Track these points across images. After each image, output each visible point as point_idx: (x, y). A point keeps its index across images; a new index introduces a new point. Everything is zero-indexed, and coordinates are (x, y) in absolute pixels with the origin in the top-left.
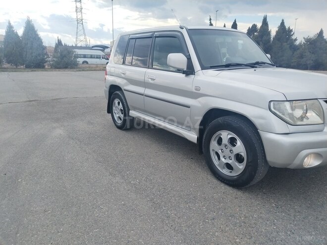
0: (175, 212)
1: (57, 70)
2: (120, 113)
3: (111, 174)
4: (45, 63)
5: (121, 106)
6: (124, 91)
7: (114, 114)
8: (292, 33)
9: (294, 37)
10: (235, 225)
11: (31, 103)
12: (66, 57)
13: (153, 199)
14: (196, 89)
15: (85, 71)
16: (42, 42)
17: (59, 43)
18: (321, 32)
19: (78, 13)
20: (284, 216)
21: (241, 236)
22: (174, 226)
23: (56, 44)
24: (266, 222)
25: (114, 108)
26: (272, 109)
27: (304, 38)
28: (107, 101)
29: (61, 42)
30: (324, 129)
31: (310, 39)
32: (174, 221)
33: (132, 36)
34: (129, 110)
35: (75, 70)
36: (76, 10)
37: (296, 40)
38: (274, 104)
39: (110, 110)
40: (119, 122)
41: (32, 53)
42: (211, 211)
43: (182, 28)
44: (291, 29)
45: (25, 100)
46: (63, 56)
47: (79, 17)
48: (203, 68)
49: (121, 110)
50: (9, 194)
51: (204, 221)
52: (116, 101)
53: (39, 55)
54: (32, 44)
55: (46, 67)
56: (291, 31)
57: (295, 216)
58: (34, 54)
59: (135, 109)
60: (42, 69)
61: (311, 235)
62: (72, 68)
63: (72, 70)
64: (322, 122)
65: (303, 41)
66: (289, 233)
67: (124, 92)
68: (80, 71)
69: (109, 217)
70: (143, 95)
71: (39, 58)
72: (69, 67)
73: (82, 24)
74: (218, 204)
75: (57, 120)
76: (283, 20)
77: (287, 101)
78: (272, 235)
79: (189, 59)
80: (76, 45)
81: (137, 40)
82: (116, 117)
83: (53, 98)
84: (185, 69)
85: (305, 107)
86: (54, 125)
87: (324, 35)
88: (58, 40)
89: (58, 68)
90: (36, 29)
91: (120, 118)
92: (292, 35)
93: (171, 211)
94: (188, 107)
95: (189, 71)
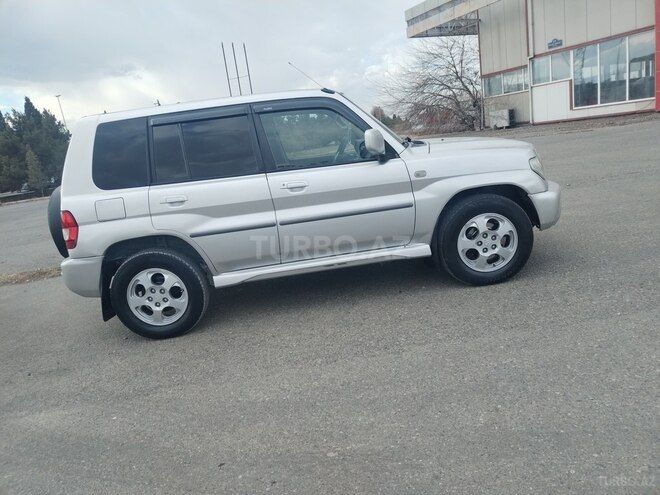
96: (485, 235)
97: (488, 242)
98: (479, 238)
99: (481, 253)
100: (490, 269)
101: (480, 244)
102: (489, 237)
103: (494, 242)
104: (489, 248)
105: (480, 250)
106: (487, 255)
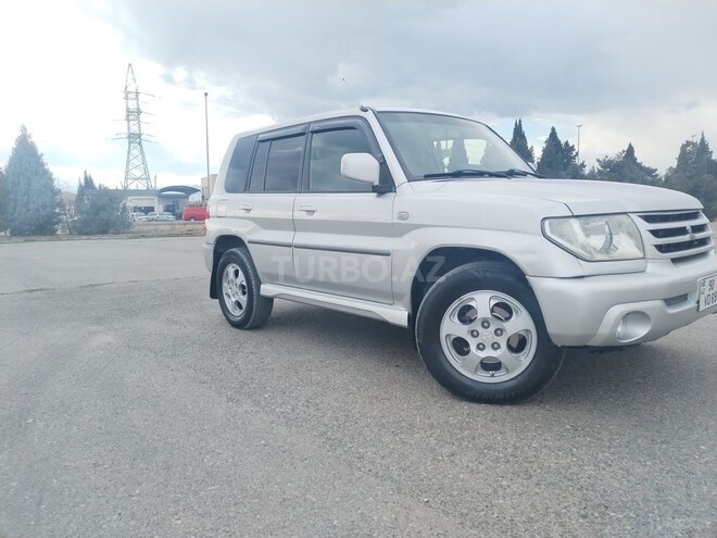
0: (374, 450)
1: (84, 237)
2: (240, 292)
3: (230, 400)
4: (57, 223)
5: (241, 278)
6: (248, 245)
7: (226, 297)
8: (574, 153)
9: (578, 161)
10: (497, 460)
11: (35, 294)
12: (104, 209)
13: (325, 433)
14: (401, 218)
15: (148, 237)
16: (52, 180)
17: (88, 182)
18: (631, 150)
19: (132, 123)
20: (590, 442)
21: (510, 476)
22: (374, 471)
23: (81, 186)
24: (556, 452)
25: (225, 284)
26: (549, 233)
27: (598, 160)
28: (209, 275)
29: (92, 181)
30: (646, 268)
31: (610, 162)
32: (373, 463)
33: (261, 137)
34: (259, 283)
35: (124, 236)
36: (128, 116)
37: (583, 166)
38: (550, 224)
39: (216, 291)
40: (237, 314)
41: (28, 203)
42: (446, 443)
43: (365, 110)
44: (571, 145)
45: (21, 289)
46: (97, 209)
47: (135, 129)
48: (410, 179)
49: (243, 287)
50: (9, 444)
51: (434, 459)
52: (231, 269)
53: (44, 207)
54: (29, 184)
55: (59, 232)
56: (572, 148)
57: (610, 440)
58: (32, 206)
59: (273, 279)
60: (48, 237)
61: (645, 466)
62: (117, 232)
63: (118, 236)
64: (642, 256)
65: (597, 166)
66: (602, 465)
67: (250, 246)
68: (136, 238)
69: (236, 465)
70: (290, 246)
71: (42, 213)
72: (111, 231)
73: (140, 144)
74: (458, 431)
75: (98, 320)
76: (553, 129)
77: (574, 217)
78: (570, 471)
79: (383, 164)
80: (126, 188)
81: (274, 142)
82: (229, 303)
83: (83, 284)
84: (377, 183)
85: (607, 229)
86: (93, 328)
87: (636, 155)
88: (86, 177)
89: (87, 234)
90: (39, 153)
91: (239, 304)
92: (574, 158)
93: (366, 447)
94: (387, 254)
95: (385, 186)
96: (485, 324)
97: (487, 335)
98: (477, 326)
99: (473, 348)
100: (484, 377)
101: (474, 334)
102: (492, 329)
103: (497, 339)
104: (488, 345)
105: (473, 343)
106: (483, 354)
